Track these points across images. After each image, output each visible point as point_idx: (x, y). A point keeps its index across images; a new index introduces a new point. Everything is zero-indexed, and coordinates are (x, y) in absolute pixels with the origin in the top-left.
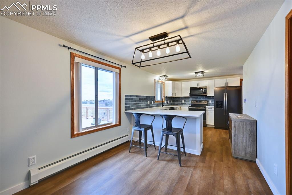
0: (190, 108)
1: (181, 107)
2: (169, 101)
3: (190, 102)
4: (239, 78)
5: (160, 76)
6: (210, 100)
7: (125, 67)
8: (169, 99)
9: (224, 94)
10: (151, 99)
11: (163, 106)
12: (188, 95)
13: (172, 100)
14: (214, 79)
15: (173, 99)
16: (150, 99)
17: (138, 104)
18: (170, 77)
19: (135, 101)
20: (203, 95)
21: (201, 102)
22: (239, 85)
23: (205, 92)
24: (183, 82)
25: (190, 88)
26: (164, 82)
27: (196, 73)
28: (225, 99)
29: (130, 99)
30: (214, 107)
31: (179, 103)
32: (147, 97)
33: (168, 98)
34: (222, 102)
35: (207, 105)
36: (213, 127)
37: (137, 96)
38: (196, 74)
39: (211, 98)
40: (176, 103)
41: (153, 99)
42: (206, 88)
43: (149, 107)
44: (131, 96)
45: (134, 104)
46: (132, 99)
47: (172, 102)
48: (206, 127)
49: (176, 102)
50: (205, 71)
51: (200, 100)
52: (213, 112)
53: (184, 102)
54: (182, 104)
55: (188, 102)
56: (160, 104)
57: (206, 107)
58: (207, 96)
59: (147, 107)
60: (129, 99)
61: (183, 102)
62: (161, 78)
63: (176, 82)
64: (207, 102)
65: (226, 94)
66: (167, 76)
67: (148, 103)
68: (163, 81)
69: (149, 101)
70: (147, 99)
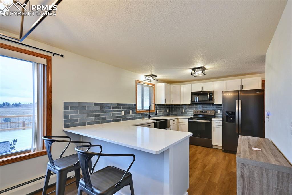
0: (190, 120)
1: (179, 119)
2: (163, 110)
3: (192, 112)
4: (261, 77)
5: (146, 76)
6: (219, 110)
7: (62, 56)
8: (164, 108)
9: (237, 101)
10: (129, 108)
11: (150, 118)
12: (189, 103)
13: (170, 109)
14: (224, 80)
15: (172, 107)
16: (125, 108)
17: (98, 115)
18: (160, 77)
20: (209, 102)
21: (206, 112)
22: (260, 88)
23: (211, 99)
24: (182, 85)
25: (191, 92)
26: (154, 85)
27: (193, 69)
28: (239, 109)
29: (76, 108)
30: (223, 121)
31: (178, 113)
32: (118, 104)
33: (161, 106)
34: (234, 113)
35: (214, 116)
36: (222, 148)
37: (96, 104)
38: (193, 72)
39: (219, 106)
40: (174, 113)
41: (132, 108)
42: (211, 93)
43: (123, 120)
44: (81, 104)
45: (88, 116)
47: (169, 111)
48: (212, 148)
49: (175, 111)
50: (206, 67)
51: (205, 109)
52: (222, 126)
53: (185, 111)
54: (182, 114)
55: (190, 112)
56: (146, 115)
57: (211, 120)
58: (214, 104)
59: (120, 120)
61: (183, 111)
62: (147, 78)
63: (173, 85)
64: (215, 112)
65: (240, 101)
66: (156, 76)
67: (121, 114)
68: (152, 83)
69: (124, 111)
70: (118, 108)
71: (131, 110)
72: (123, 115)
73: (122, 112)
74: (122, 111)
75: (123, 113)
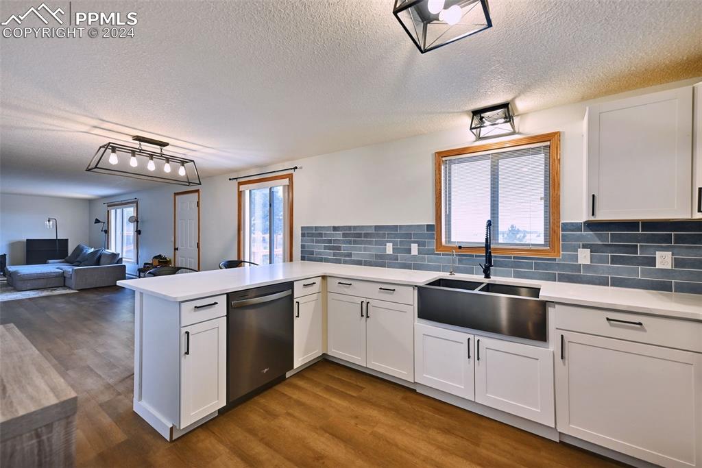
16: (396, 236)
17: (339, 248)
19: (330, 241)
29: (312, 235)
32: (377, 228)
37: (335, 229)
41: (420, 236)
43: (390, 265)
44: (316, 228)
45: (325, 248)
46: (320, 235)
59: (382, 264)
60: (310, 235)
67: (384, 250)
69: (391, 244)
70: (378, 235)
71: (414, 242)
72: (391, 253)
73: (386, 245)
74: (388, 244)
75: (389, 249)
